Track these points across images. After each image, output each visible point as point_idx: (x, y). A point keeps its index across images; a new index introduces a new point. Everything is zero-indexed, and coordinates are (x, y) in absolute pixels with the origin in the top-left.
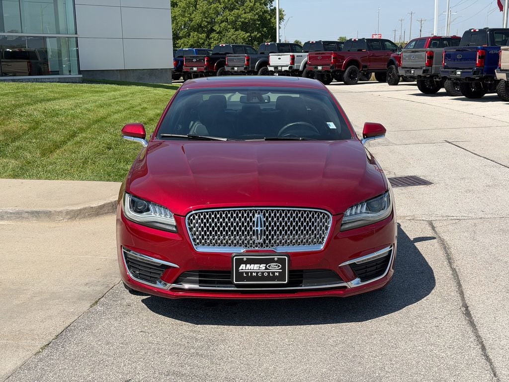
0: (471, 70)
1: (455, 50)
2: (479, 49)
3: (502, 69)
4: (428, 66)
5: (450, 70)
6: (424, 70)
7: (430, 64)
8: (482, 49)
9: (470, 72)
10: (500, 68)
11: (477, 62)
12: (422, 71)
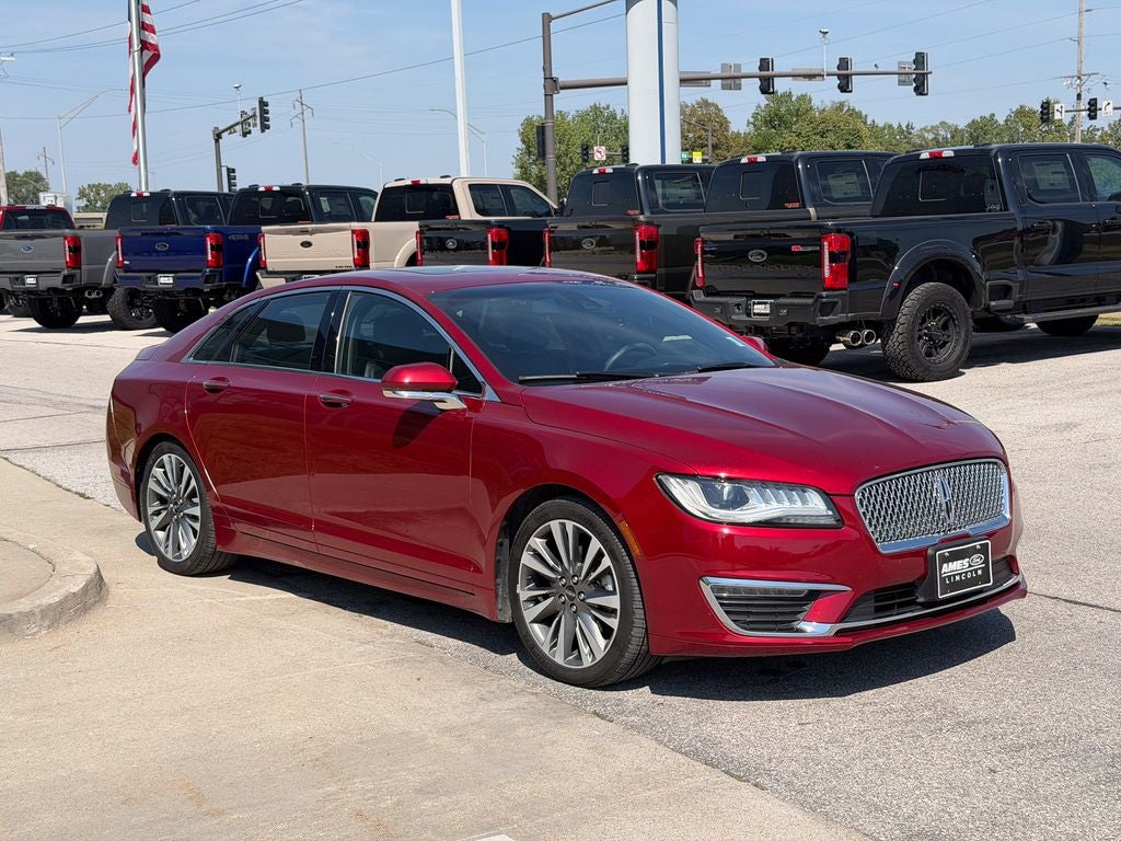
0: (200, 274)
1: (139, 234)
2: (209, 231)
3: (270, 269)
4: (73, 268)
5: (144, 274)
6: (65, 277)
7: (76, 262)
8: (215, 231)
9: (197, 278)
10: (265, 268)
11: (210, 258)
12: (61, 279)
